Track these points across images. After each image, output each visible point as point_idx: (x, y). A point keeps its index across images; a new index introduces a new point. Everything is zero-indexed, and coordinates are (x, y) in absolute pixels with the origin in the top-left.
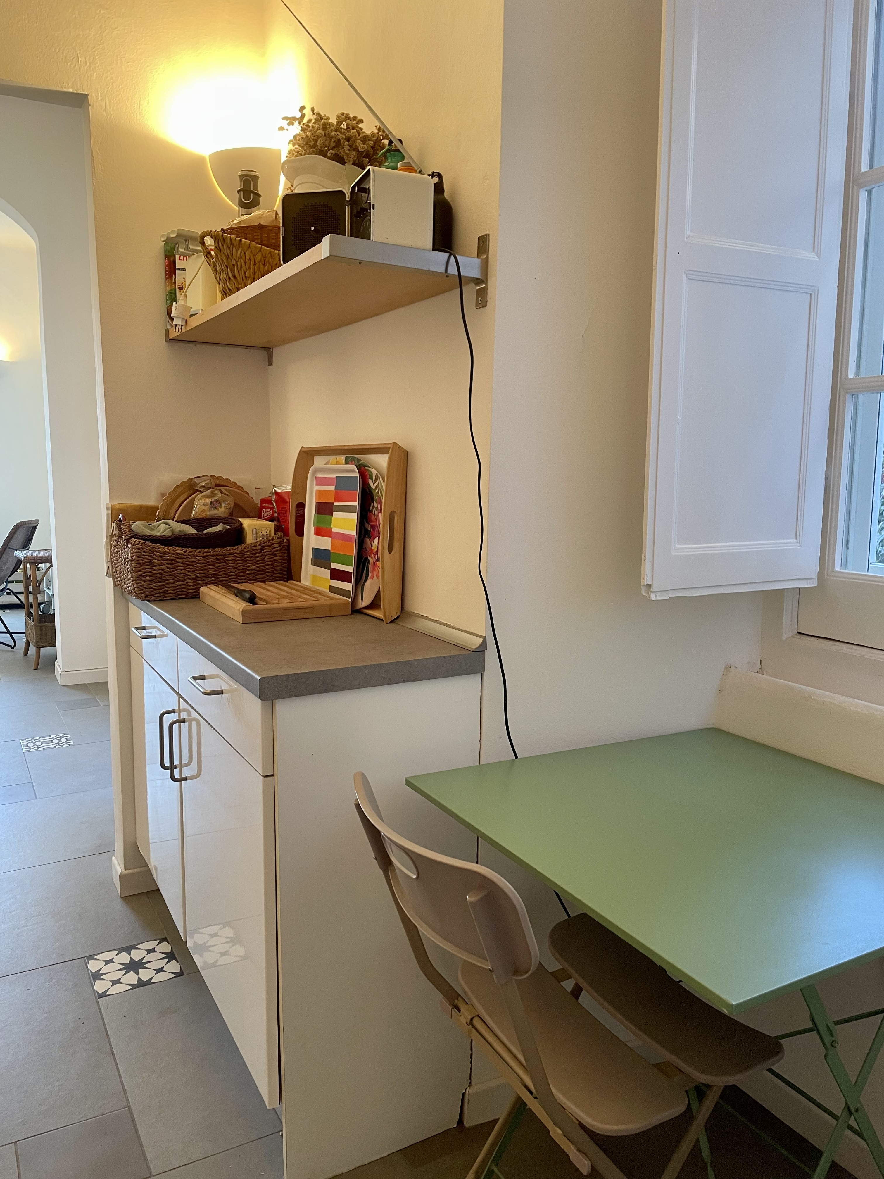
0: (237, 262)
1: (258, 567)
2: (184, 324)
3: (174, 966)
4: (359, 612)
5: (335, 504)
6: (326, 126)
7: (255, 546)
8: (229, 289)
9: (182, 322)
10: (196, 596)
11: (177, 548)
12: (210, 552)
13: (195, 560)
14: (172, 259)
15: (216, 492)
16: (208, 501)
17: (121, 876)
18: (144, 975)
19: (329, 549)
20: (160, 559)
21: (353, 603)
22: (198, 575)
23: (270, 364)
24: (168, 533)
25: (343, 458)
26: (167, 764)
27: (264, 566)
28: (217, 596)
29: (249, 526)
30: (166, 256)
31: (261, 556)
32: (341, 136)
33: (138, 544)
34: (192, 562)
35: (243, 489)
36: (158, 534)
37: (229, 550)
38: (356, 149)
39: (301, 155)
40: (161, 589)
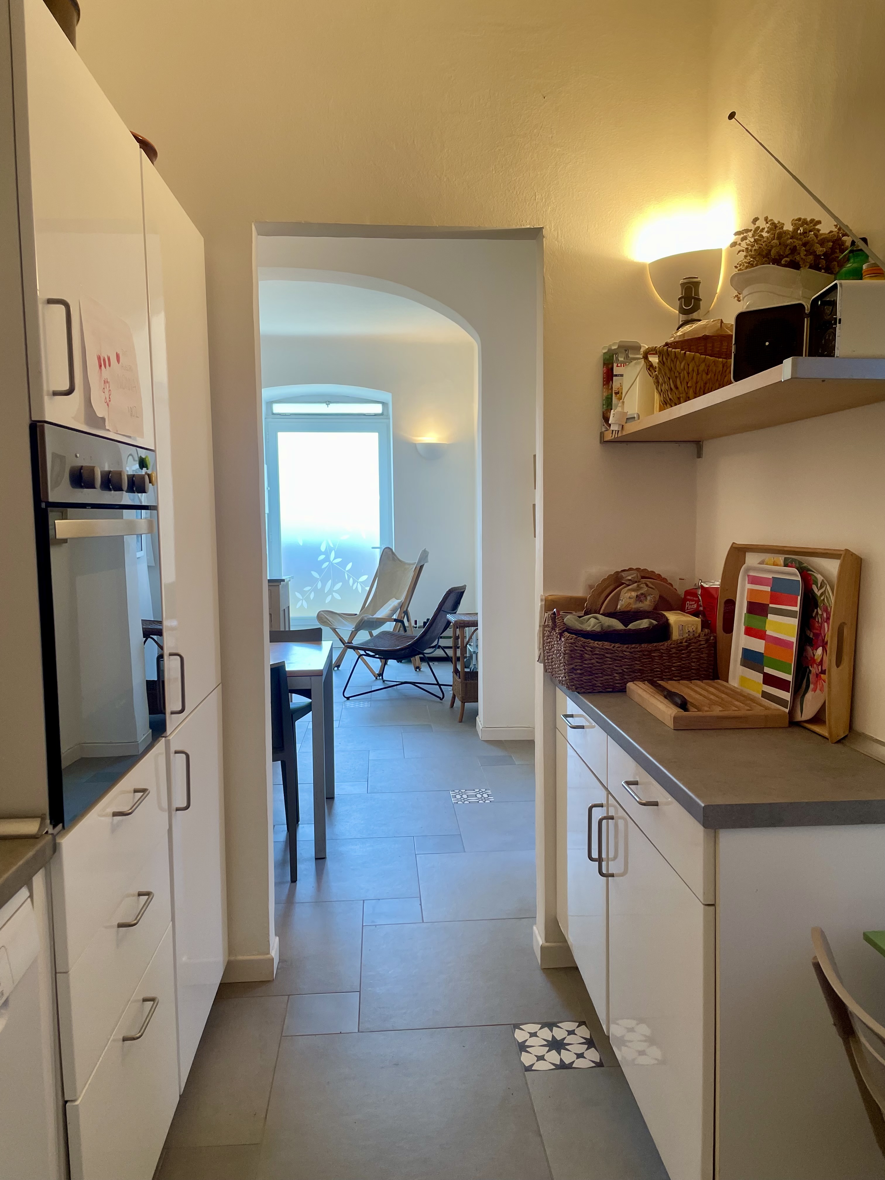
0: (679, 373)
1: (684, 664)
2: (620, 429)
3: (593, 1055)
4: (797, 722)
5: (771, 605)
6: (780, 236)
7: (681, 643)
8: (670, 399)
9: (618, 428)
10: (623, 690)
11: (606, 643)
12: (637, 648)
13: (622, 655)
14: (610, 366)
15: (642, 586)
16: (634, 594)
17: (542, 948)
18: (567, 1057)
19: (762, 651)
20: (590, 653)
21: (791, 713)
22: (625, 670)
23: (699, 455)
24: (597, 629)
25: (781, 559)
26: (595, 855)
27: (689, 663)
28: (645, 695)
29: (675, 622)
30: (604, 364)
31: (686, 653)
32: (797, 243)
33: (571, 639)
34: (620, 657)
35: (667, 581)
36: (589, 629)
37: (656, 646)
38: (814, 253)
39: (752, 266)
40: (590, 682)
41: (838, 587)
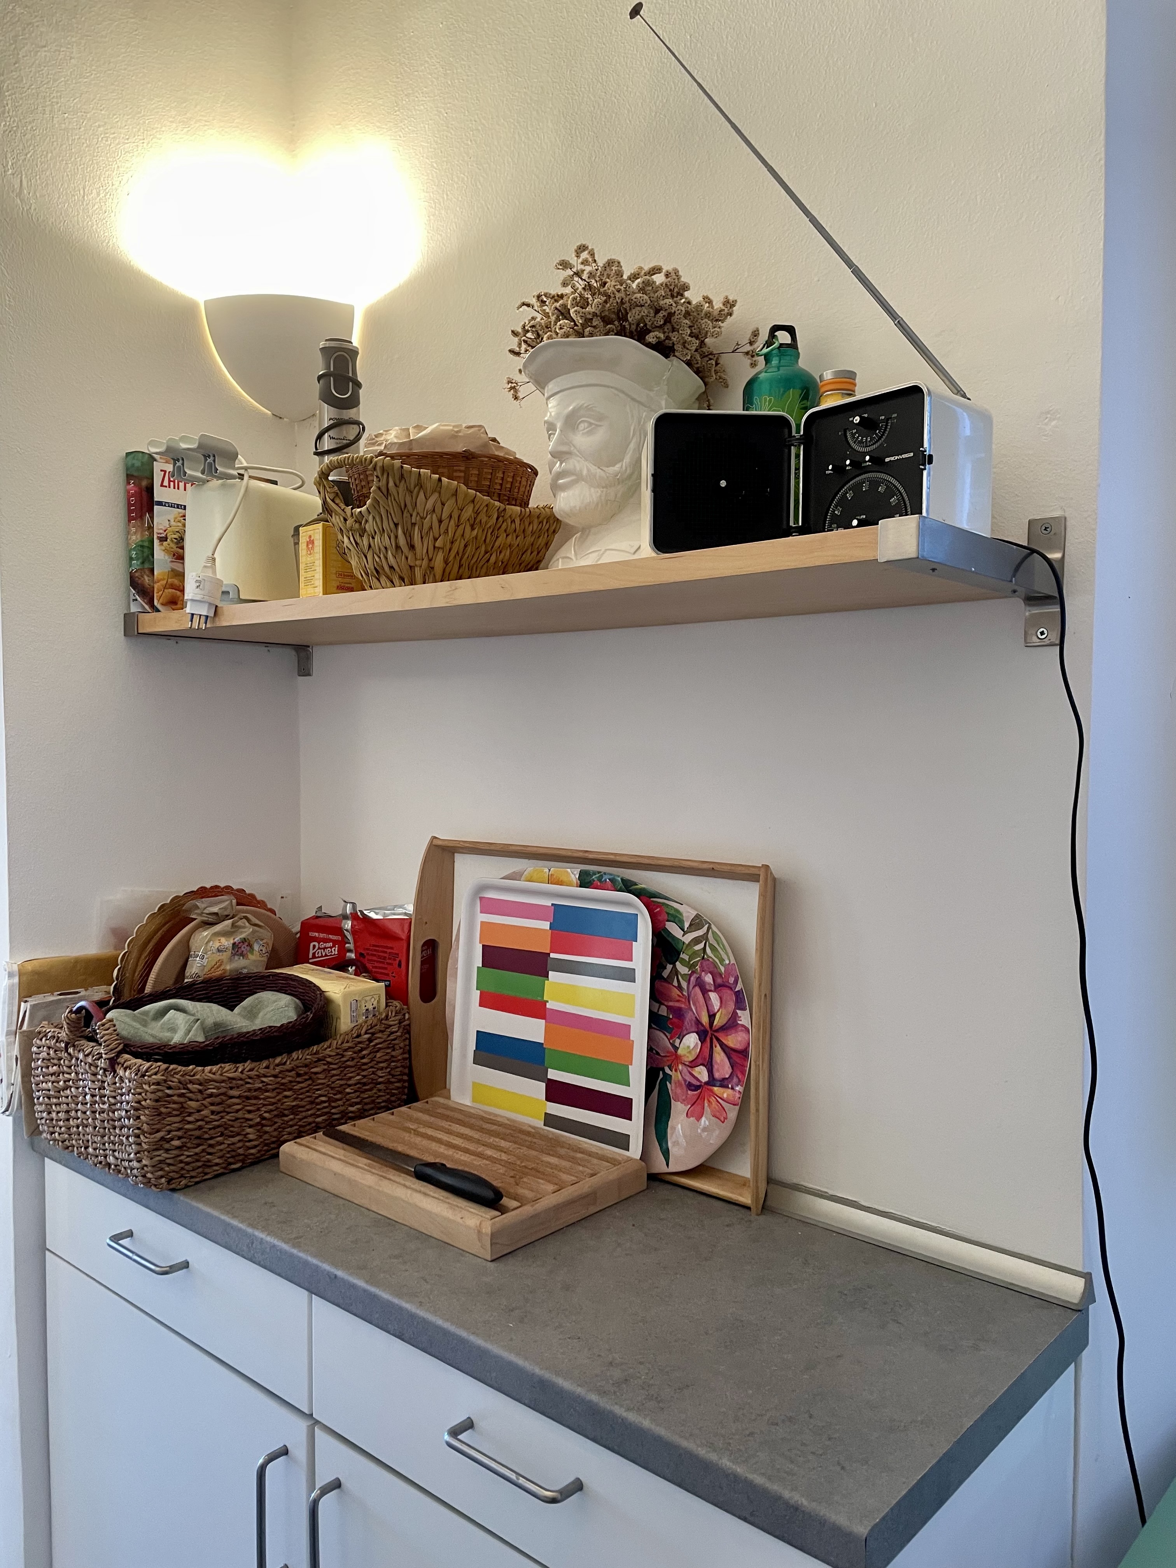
2: (212, 614)
5: (552, 955)
7: (359, 1036)
9: (208, 612)
11: (227, 1066)
12: (285, 1064)
13: (260, 1085)
14: (144, 483)
15: (240, 923)
16: (227, 942)
19: (541, 1040)
20: (199, 1097)
22: (266, 1115)
23: (304, 670)
25: (572, 873)
29: (345, 996)
30: (129, 477)
33: (156, 1074)
34: (256, 1090)
37: (317, 1053)
40: (198, 1161)
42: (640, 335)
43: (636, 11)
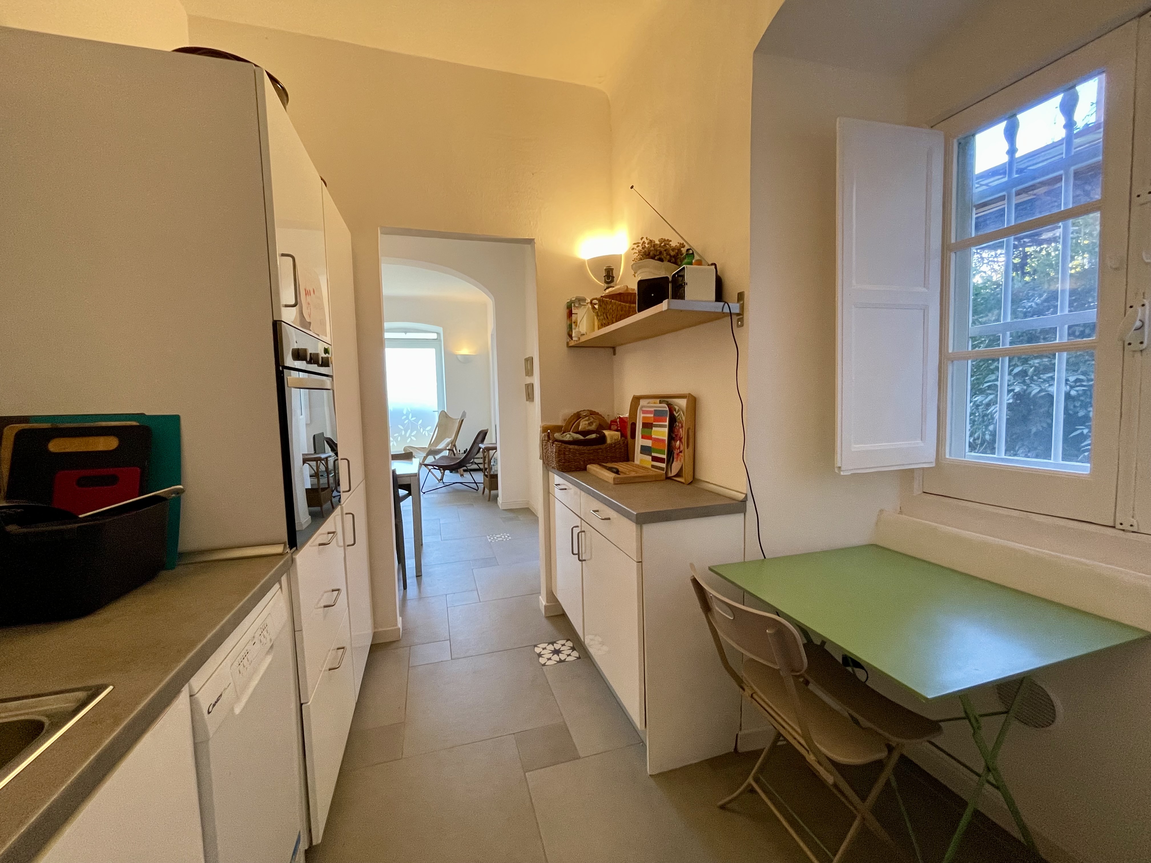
0: (609, 311)
1: (613, 455)
2: (578, 340)
3: (575, 654)
4: (668, 478)
5: (654, 423)
6: (654, 246)
7: (612, 445)
8: (603, 323)
10: (585, 469)
11: (575, 446)
12: (590, 448)
14: (571, 309)
15: (590, 418)
16: (587, 422)
17: (545, 606)
18: (563, 657)
19: (651, 445)
20: (568, 451)
21: (666, 473)
22: (586, 459)
23: (614, 354)
24: (571, 439)
25: (658, 401)
26: (576, 552)
27: (616, 454)
28: (598, 470)
29: (609, 435)
30: (568, 308)
31: (614, 449)
32: (662, 249)
33: (558, 445)
34: (583, 453)
35: (602, 416)
36: (567, 439)
37: (599, 447)
38: (670, 255)
39: (641, 260)
40: (569, 466)
41: (686, 410)
42: (653, 258)
43: (632, 187)
